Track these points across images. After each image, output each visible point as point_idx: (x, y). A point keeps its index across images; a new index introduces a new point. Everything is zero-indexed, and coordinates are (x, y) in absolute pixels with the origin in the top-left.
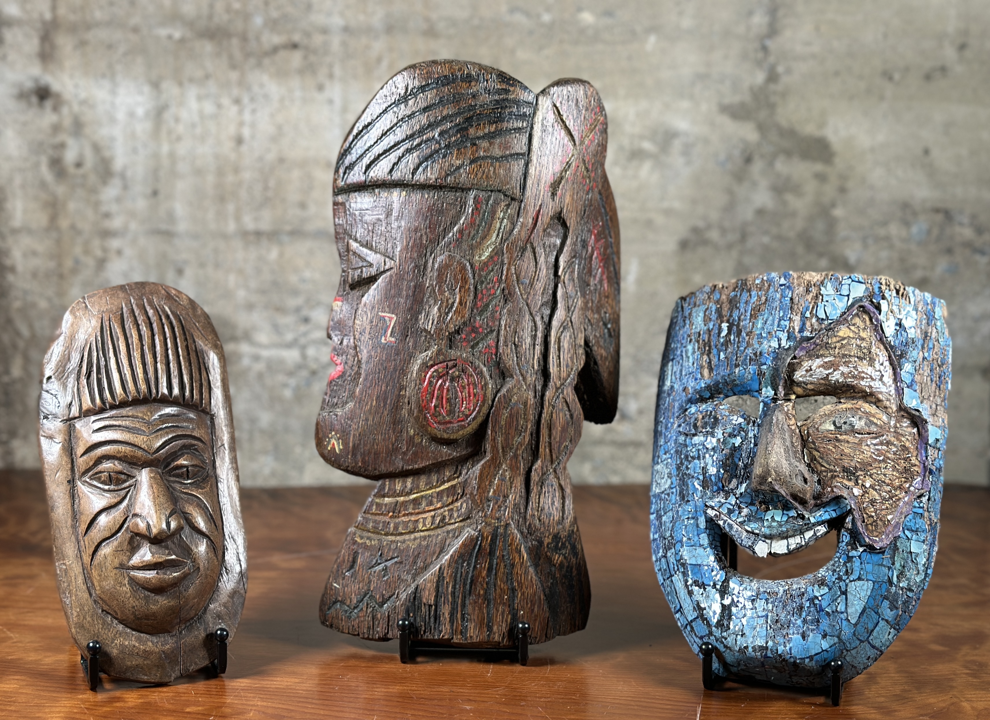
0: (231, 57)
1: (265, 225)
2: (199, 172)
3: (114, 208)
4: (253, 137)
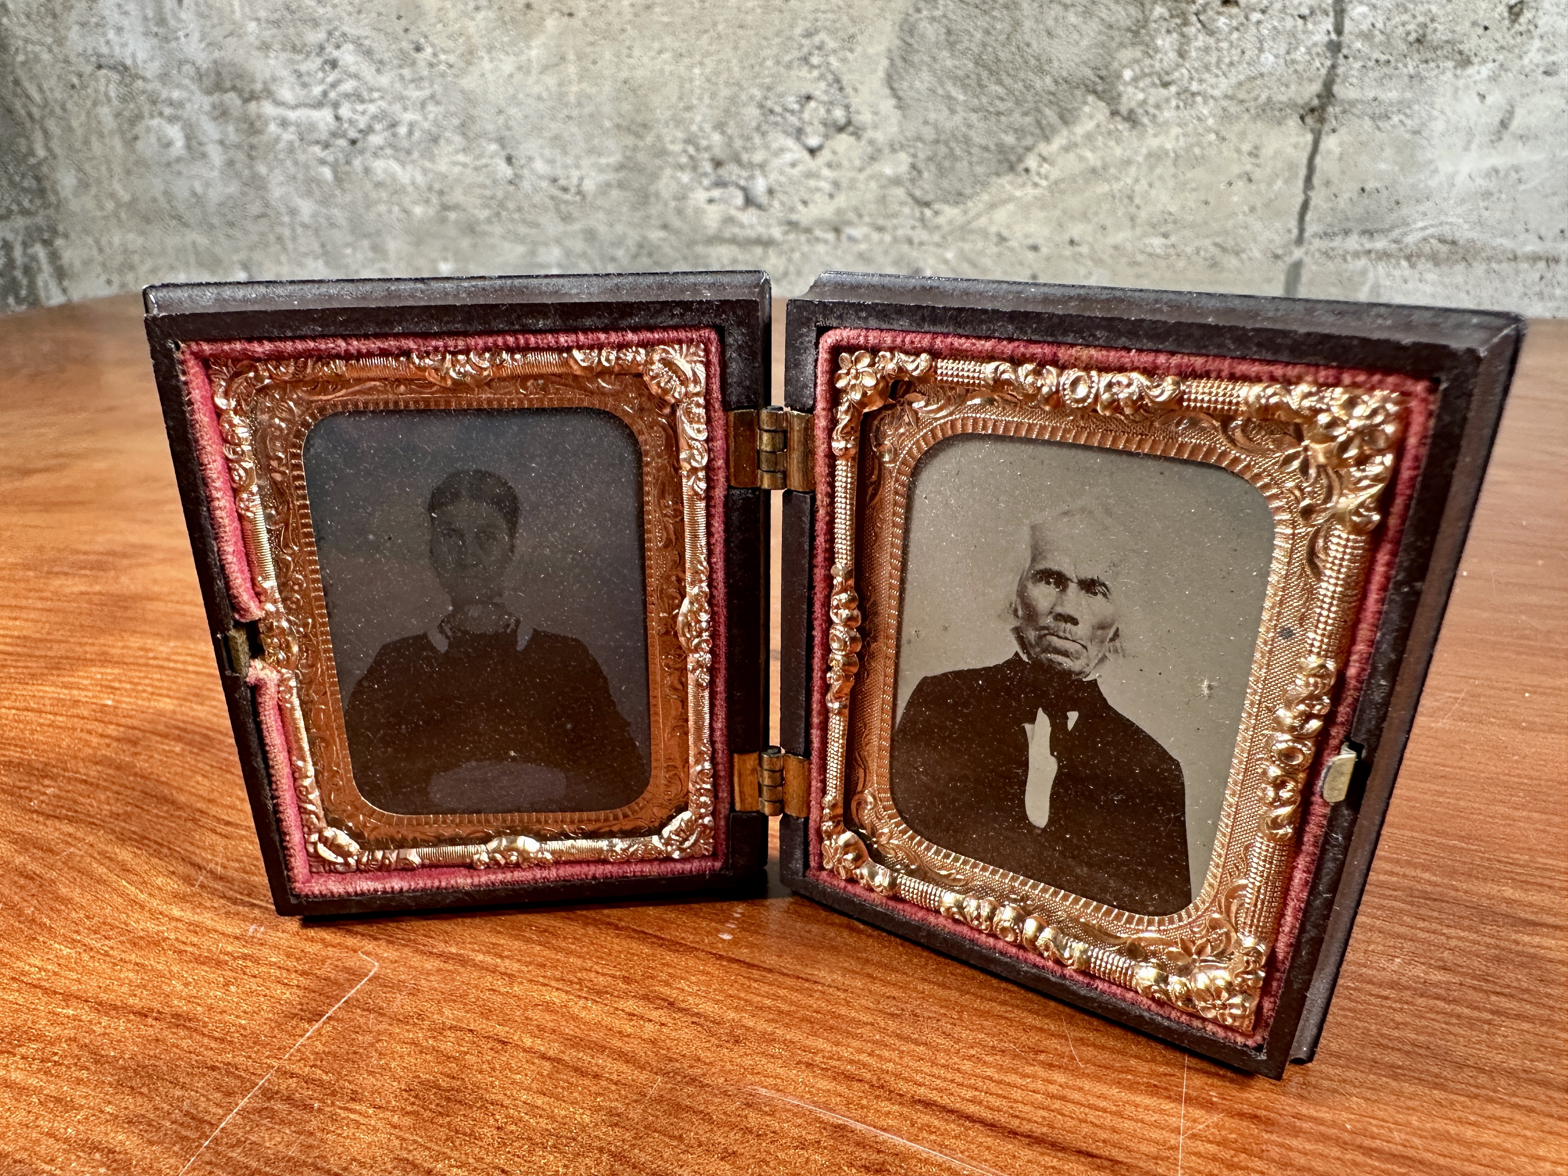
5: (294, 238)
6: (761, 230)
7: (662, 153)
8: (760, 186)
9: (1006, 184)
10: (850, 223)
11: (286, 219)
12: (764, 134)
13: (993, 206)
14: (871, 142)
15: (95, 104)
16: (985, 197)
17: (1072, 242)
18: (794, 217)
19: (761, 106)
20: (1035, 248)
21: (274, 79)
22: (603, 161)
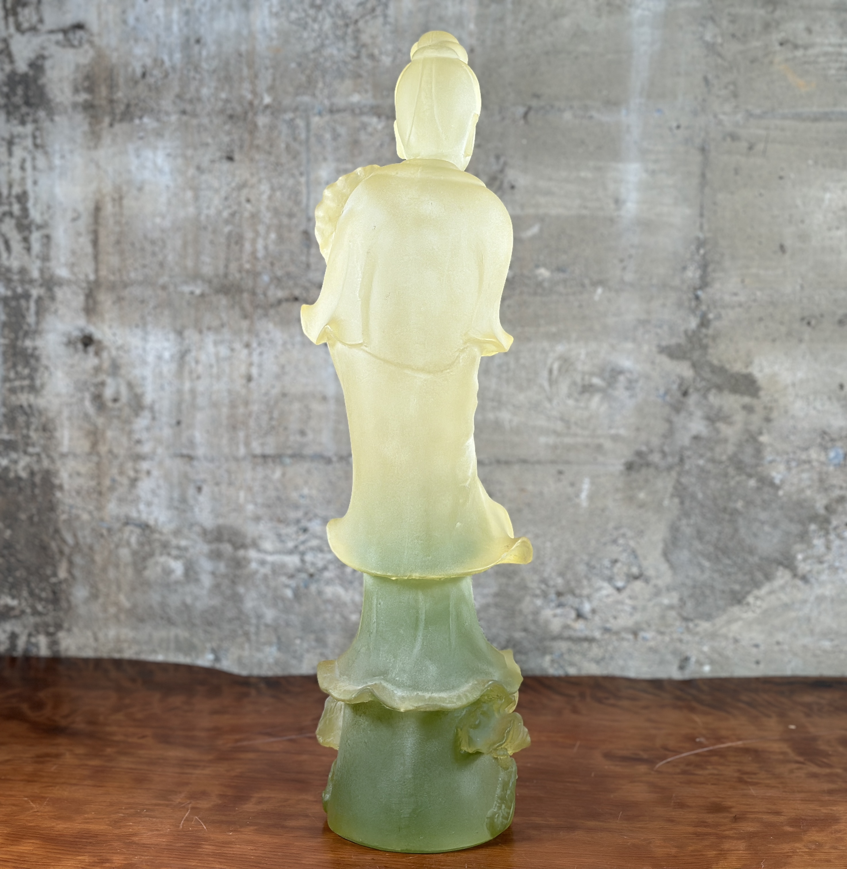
0: (242, 309)
1: (270, 450)
2: (215, 405)
3: (144, 436)
4: (260, 375)
5: (257, 634)
6: (587, 633)
7: (524, 587)
8: (587, 607)
9: (736, 610)
10: (642, 630)
11: (254, 621)
12: (589, 580)
13: (729, 622)
14: (655, 586)
15: (117, 546)
16: (724, 618)
17: (778, 643)
18: (608, 625)
19: (588, 564)
20: (757, 646)
21: (260, 537)
22: (486, 591)
